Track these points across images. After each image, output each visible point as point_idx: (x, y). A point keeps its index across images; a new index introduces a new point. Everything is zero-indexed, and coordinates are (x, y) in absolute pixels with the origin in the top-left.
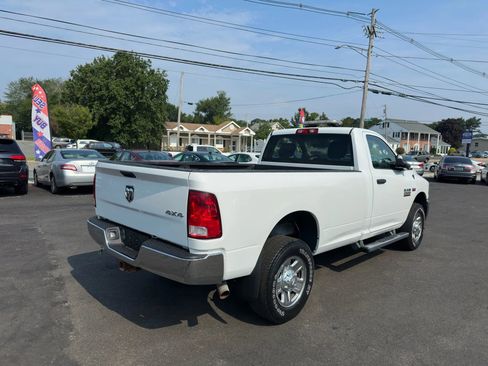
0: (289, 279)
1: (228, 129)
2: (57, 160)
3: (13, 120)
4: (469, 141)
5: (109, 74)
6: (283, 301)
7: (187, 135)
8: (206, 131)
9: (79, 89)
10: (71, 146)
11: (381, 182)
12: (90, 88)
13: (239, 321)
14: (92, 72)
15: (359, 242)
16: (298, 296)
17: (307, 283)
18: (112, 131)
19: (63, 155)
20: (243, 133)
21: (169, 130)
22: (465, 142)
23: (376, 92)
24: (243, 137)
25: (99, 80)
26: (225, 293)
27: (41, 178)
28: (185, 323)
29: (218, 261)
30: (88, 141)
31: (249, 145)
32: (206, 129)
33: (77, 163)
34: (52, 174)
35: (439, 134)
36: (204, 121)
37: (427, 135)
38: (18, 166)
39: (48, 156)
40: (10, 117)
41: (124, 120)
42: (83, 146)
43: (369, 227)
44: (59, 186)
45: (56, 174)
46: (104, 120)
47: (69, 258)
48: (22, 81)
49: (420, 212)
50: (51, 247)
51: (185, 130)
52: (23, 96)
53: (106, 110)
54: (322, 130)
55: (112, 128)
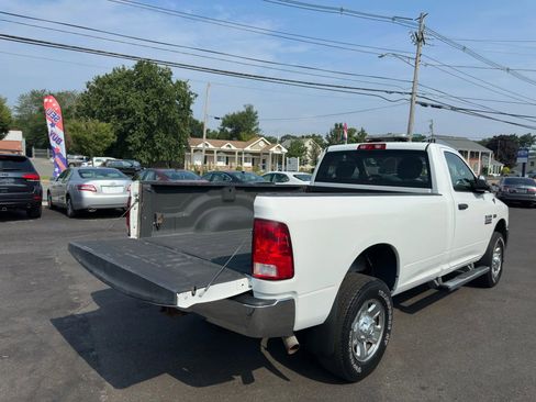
0: (366, 327)
1: (258, 145)
2: (74, 179)
3: (24, 136)
4: (524, 160)
5: (129, 86)
6: (358, 354)
7: (213, 152)
8: (233, 148)
9: (95, 103)
10: (86, 164)
11: (463, 207)
12: (107, 100)
13: (303, 378)
14: (110, 82)
15: (437, 279)
16: (375, 348)
17: (386, 331)
18: (130, 148)
19: (80, 174)
20: (274, 150)
21: (193, 147)
22: (520, 161)
23: (425, 105)
24: (273, 155)
25: (117, 92)
26: (295, 347)
27: (56, 199)
28: (238, 379)
29: (288, 306)
30: (104, 159)
31: (280, 163)
32: (232, 146)
33: (98, 183)
34: (68, 196)
35: (491, 152)
36: (230, 137)
37: (477, 153)
38: (31, 186)
39: (64, 175)
40: (20, 132)
41: (144, 136)
42: (100, 163)
43: (449, 261)
44: (76, 208)
45: (73, 195)
46: (122, 135)
47: (92, 294)
48: (33, 93)
49: (500, 243)
50: (72, 280)
51: (211, 147)
52: (35, 110)
53: (124, 124)
54: (390, 145)
55: (131, 145)
